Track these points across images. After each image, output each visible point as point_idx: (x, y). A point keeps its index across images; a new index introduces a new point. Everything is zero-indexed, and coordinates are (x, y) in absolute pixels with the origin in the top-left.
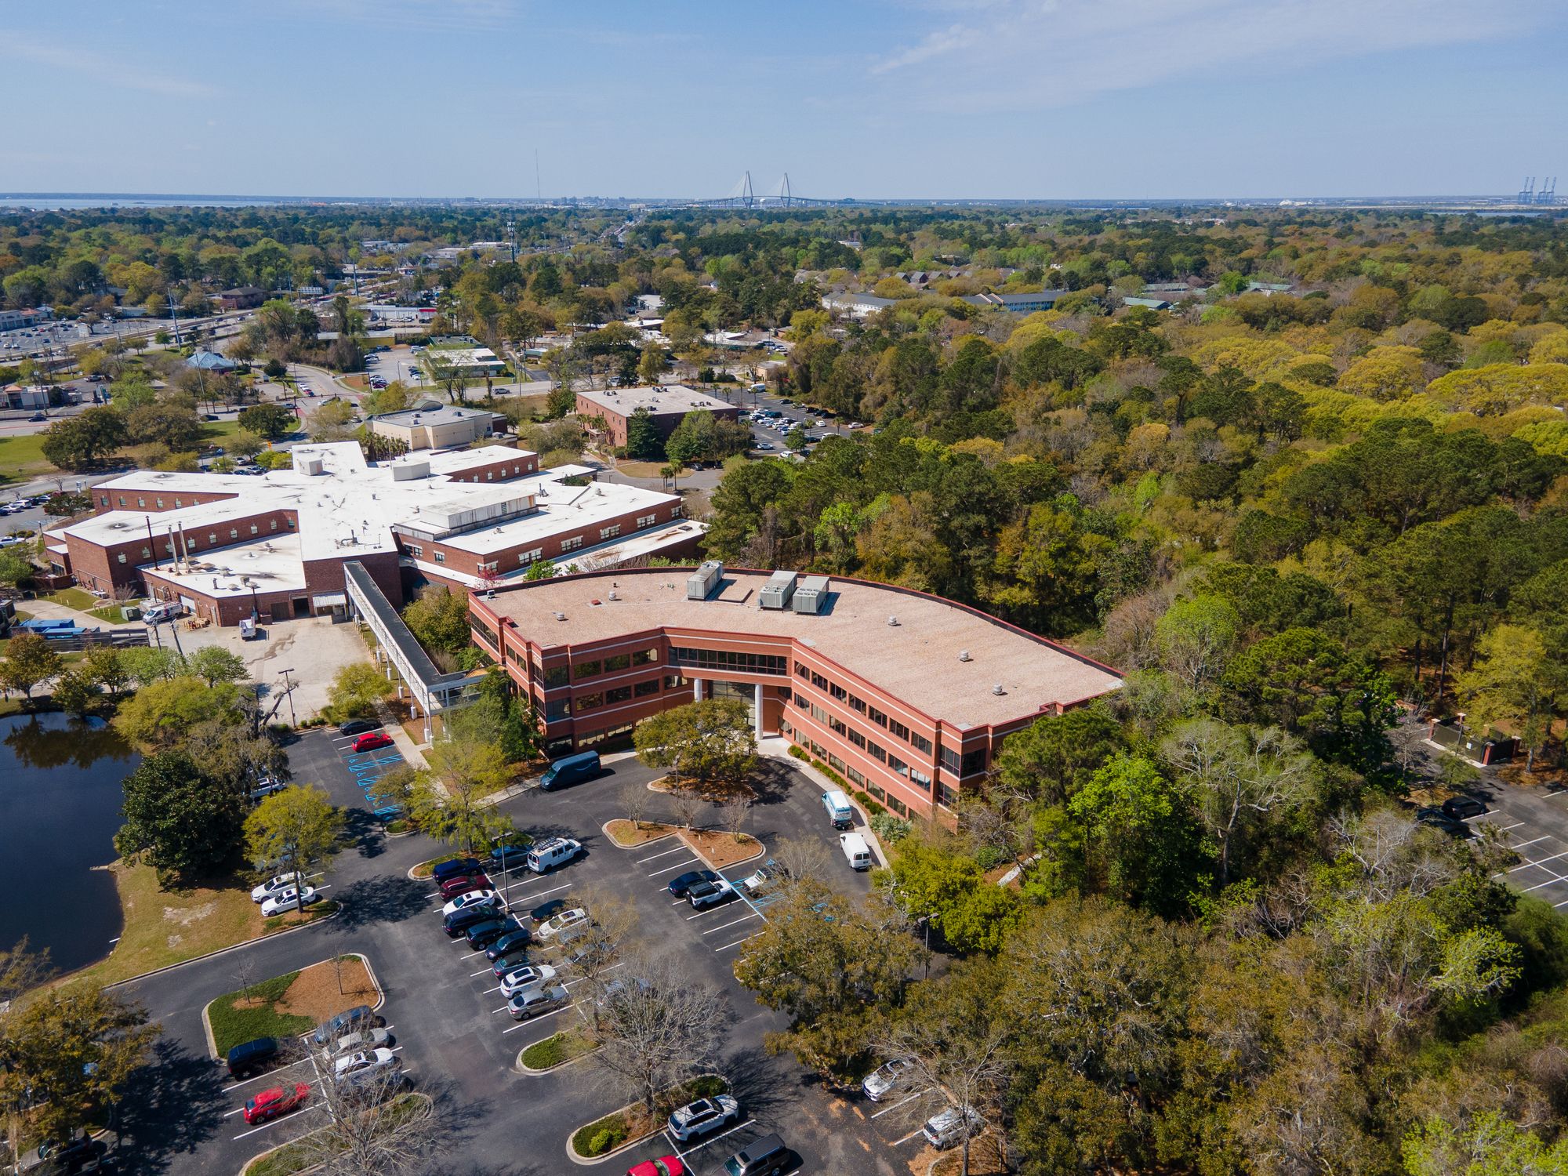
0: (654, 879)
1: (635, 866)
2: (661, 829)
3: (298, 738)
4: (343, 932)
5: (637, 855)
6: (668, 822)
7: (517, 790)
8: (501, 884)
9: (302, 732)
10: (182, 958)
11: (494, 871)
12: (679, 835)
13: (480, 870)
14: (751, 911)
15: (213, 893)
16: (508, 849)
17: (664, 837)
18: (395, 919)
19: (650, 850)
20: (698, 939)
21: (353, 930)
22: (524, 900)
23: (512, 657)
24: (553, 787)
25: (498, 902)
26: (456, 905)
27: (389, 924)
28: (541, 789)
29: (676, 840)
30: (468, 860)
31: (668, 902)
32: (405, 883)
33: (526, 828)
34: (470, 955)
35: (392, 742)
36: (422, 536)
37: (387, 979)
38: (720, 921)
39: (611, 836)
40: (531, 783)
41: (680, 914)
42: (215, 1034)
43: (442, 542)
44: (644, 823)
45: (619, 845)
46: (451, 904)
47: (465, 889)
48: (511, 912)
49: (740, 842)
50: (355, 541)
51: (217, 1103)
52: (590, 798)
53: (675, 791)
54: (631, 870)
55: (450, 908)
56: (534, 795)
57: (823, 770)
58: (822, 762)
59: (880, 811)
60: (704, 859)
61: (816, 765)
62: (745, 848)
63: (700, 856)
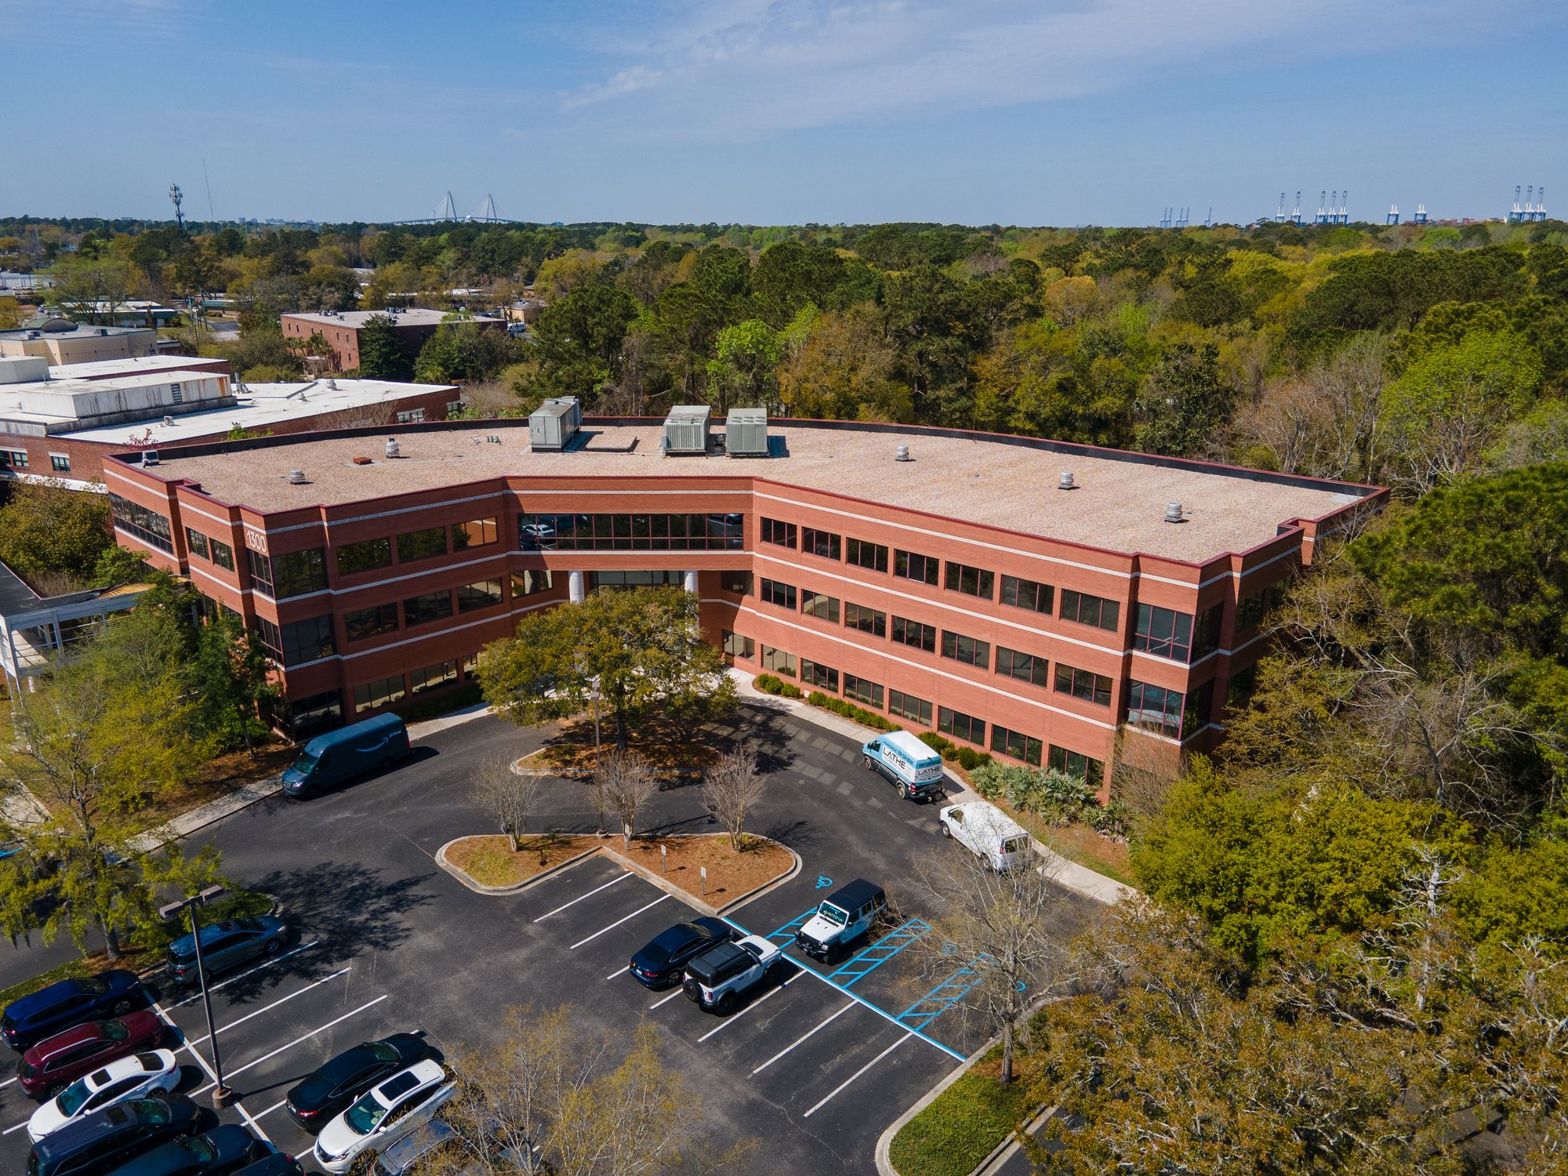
0: (586, 953)
1: (532, 928)
2: (566, 844)
5: (529, 906)
6: (575, 829)
7: (230, 806)
8: (195, 1026)
11: (177, 993)
12: (608, 851)
13: (139, 998)
14: (835, 997)
16: (213, 933)
17: (576, 860)
19: (553, 892)
20: (744, 1090)
22: (265, 1060)
23: (201, 550)
24: (311, 792)
25: (190, 1075)
26: (65, 1108)
28: (285, 798)
29: (604, 864)
30: (107, 976)
31: (637, 1003)
33: (256, 879)
36: (24, 430)
38: (781, 1034)
39: (460, 873)
40: (261, 789)
41: (676, 1029)
44: (526, 837)
45: (482, 889)
46: (51, 1108)
47: (96, 1058)
48: (228, 1102)
49: (744, 848)
52: (396, 803)
53: (571, 771)
54: (525, 940)
55: (45, 1121)
56: (270, 810)
57: (835, 708)
58: (829, 694)
59: (985, 760)
60: (682, 895)
61: (818, 702)
62: (760, 860)
63: (671, 889)
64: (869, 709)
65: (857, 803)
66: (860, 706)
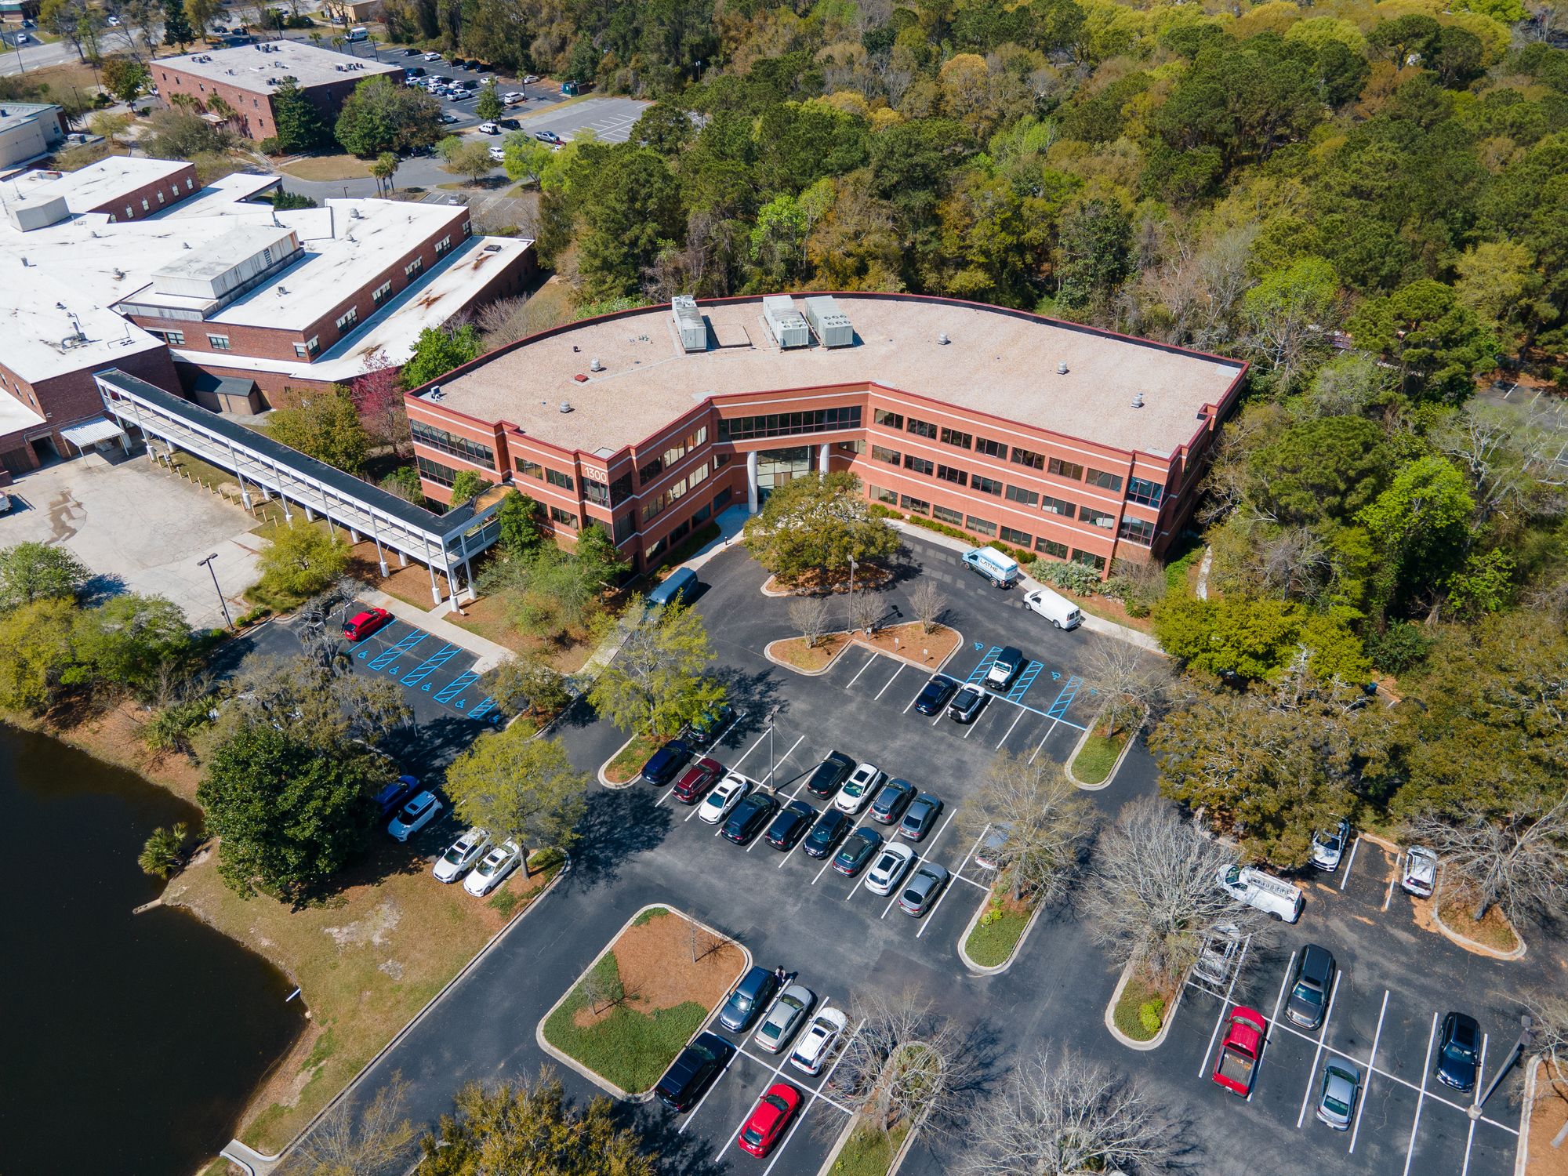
0: (885, 700)
1: (848, 691)
2: (832, 640)
3: (249, 645)
4: (602, 883)
5: (837, 680)
6: (831, 630)
9: (245, 633)
10: (432, 989)
11: (702, 747)
12: (857, 642)
14: (1015, 708)
15: (371, 890)
17: (844, 648)
18: (651, 844)
19: (845, 669)
21: (613, 877)
26: (715, 804)
27: (647, 855)
29: (860, 649)
31: (923, 722)
32: (612, 798)
34: (784, 860)
35: (391, 617)
36: (180, 316)
37: (723, 922)
39: (787, 665)
41: (953, 735)
42: (595, 1069)
43: (216, 319)
45: (807, 673)
46: (707, 805)
49: (930, 631)
50: (82, 338)
51: (691, 1149)
54: (849, 699)
55: (709, 812)
57: (929, 525)
58: (922, 516)
59: (1034, 558)
60: (912, 663)
61: (916, 521)
62: (941, 638)
63: (905, 661)
64: (952, 526)
65: (972, 594)
66: (945, 524)
